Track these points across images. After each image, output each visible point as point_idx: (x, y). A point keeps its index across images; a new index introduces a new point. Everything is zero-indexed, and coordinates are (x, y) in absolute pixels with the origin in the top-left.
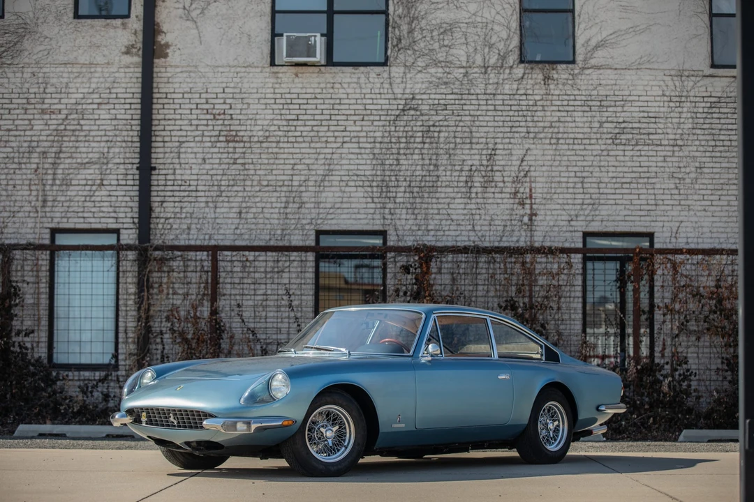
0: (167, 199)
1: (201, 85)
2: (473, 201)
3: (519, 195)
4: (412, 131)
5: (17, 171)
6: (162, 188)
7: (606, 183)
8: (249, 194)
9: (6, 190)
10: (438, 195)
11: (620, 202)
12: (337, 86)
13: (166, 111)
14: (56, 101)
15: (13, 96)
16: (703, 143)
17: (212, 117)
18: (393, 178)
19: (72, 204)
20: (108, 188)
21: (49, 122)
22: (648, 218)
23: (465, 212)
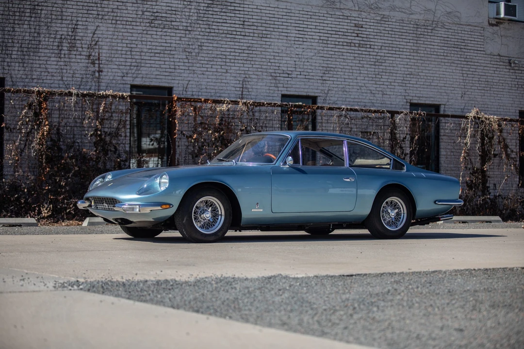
2: (62, 60)
3: (92, 58)
4: (23, 8)
7: (146, 52)
10: (39, 54)
11: (153, 66)
16: (203, 30)
18: (10, 41)
22: (170, 78)
23: (57, 67)
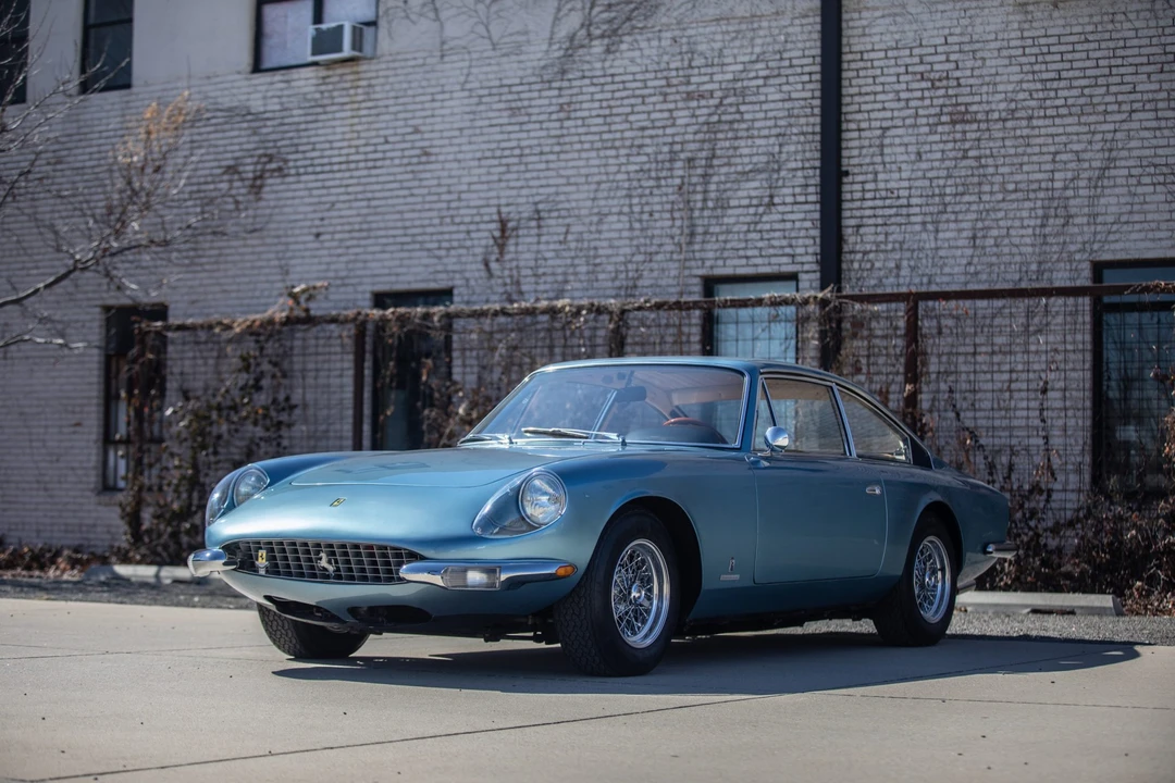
0: (865, 221)
1: (911, 35)
5: (656, 191)
6: (858, 204)
8: (987, 206)
9: (640, 221)
12: (1120, 17)
13: (861, 81)
14: (706, 78)
15: (648, 76)
17: (929, 84)
19: (730, 237)
20: (781, 208)
21: (698, 112)
